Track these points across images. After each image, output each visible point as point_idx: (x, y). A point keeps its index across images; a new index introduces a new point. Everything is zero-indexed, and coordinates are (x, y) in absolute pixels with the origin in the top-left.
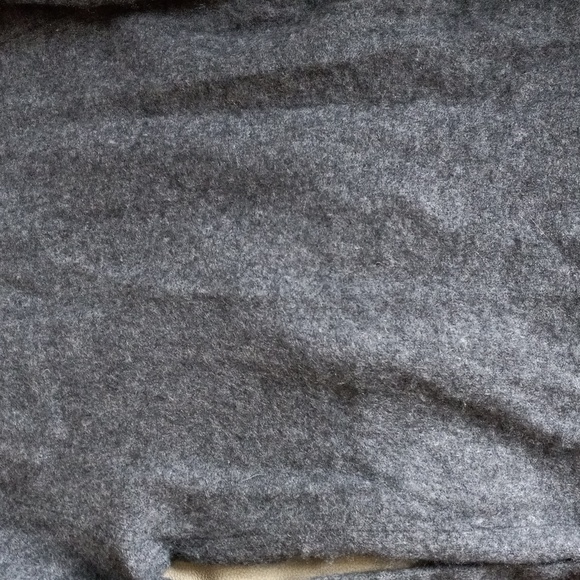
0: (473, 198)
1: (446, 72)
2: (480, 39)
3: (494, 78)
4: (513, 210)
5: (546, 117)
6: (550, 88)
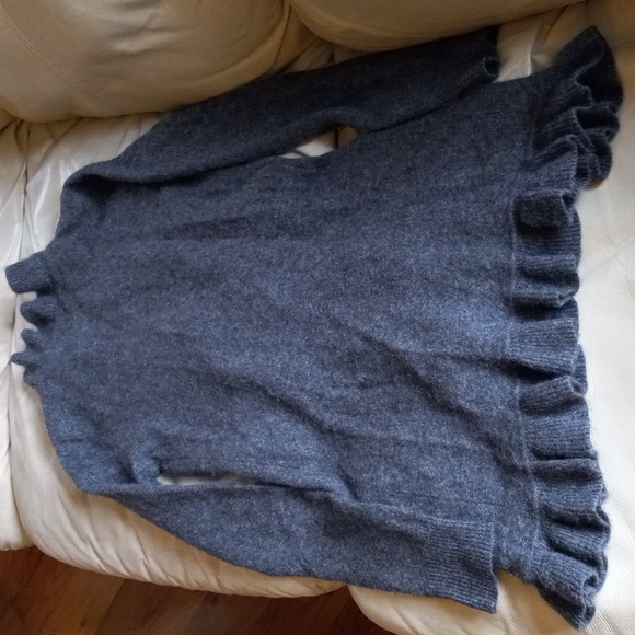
0: (293, 291)
1: (289, 224)
2: (307, 206)
3: (314, 226)
4: (310, 298)
5: (332, 250)
6: (340, 233)
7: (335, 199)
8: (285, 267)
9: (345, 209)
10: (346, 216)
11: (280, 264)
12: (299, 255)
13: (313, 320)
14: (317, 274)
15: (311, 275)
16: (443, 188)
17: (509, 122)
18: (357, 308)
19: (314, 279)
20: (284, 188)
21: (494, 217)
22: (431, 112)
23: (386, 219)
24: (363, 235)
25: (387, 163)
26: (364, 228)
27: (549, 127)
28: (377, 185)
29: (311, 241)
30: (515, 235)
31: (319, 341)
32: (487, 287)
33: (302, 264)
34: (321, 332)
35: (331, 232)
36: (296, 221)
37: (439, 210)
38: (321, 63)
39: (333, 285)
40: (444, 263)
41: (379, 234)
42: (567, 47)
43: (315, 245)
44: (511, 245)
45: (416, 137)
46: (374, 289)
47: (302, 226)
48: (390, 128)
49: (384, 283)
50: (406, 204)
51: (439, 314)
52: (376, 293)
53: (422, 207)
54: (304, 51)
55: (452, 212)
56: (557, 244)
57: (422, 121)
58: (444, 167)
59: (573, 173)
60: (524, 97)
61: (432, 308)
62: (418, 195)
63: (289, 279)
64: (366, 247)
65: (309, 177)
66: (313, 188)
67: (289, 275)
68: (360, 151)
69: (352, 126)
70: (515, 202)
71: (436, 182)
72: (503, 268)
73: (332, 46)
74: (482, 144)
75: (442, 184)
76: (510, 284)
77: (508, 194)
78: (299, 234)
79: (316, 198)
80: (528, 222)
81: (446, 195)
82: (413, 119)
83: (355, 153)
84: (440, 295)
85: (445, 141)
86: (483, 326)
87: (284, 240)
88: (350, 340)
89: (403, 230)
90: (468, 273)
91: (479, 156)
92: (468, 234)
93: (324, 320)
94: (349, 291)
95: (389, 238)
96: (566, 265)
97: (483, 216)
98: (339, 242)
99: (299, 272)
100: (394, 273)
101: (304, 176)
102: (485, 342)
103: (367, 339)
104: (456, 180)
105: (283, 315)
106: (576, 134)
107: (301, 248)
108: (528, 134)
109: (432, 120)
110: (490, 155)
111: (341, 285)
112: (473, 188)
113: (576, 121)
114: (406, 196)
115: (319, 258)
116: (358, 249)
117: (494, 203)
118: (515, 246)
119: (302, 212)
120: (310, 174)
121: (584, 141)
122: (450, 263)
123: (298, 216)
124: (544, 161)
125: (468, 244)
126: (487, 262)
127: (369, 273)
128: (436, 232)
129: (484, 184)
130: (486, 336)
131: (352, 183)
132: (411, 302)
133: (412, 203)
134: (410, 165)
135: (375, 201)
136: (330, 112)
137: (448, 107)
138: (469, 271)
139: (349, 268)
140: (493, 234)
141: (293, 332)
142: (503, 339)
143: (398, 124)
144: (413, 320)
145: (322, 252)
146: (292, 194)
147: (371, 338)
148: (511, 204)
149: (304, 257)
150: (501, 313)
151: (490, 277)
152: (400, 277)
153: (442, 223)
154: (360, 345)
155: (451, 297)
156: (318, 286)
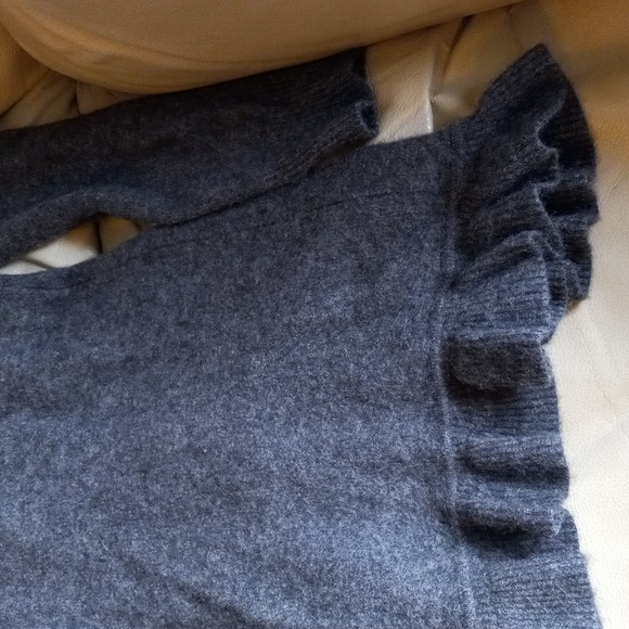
0: (49, 513)
1: (30, 391)
2: (60, 359)
3: (77, 392)
4: (82, 526)
5: (114, 434)
6: (125, 402)
7: (112, 344)
8: (30, 470)
9: (129, 359)
10: (133, 372)
11: (20, 466)
12: (54, 446)
13: (93, 565)
14: (90, 480)
15: (81, 483)
16: (308, 323)
17: (409, 209)
18: (173, 542)
19: (86, 488)
20: (14, 328)
21: (407, 374)
22: (266, 193)
23: (210, 377)
24: (172, 406)
25: (198, 279)
26: (169, 392)
27: (487, 218)
28: (185, 317)
29: (74, 419)
30: (444, 401)
31: (109, 602)
32: (407, 491)
33: (61, 462)
34: (110, 586)
35: (109, 400)
36: (42, 385)
37: (304, 359)
38: (57, 112)
39: (124, 498)
40: (328, 455)
41: (201, 405)
42: (500, 80)
43: (80, 425)
44: (439, 418)
45: (244, 235)
46: (203, 504)
47: (54, 393)
48: (195, 220)
49: (221, 495)
50: (244, 352)
51: (331, 550)
52: (208, 512)
53: (274, 355)
54: (26, 93)
55: (329, 364)
56: (519, 413)
57: (252, 209)
58: (304, 286)
59: (546, 298)
60: (431, 168)
61: (314, 537)
62: (264, 335)
63: (38, 493)
64: (179, 429)
65: (58, 305)
66: (67, 324)
67: (38, 484)
68: (148, 259)
69: (127, 217)
70: (443, 347)
71: (295, 313)
72: (433, 459)
73: (72, 84)
74: (365, 246)
75: (303, 316)
76: (448, 486)
77: (429, 333)
78: (49, 406)
79: (76, 344)
80: (471, 381)
81: (312, 332)
82: (236, 205)
83: (138, 264)
84: (326, 511)
85: (301, 242)
86: (417, 571)
87: (22, 419)
88: (166, 600)
89: (245, 396)
90: (372, 468)
91: (361, 266)
92: (363, 401)
93: (114, 563)
94: (156, 509)
95: (221, 411)
96: (549, 455)
97: (388, 371)
98: (126, 420)
99: (56, 478)
100: (239, 477)
101: (47, 302)
102: (430, 605)
103: (200, 600)
104: (327, 309)
105: (34, 559)
106: (539, 229)
107: (55, 432)
108: (445, 227)
109: (270, 206)
110: (380, 265)
111: (139, 498)
112: (359, 319)
113: (541, 208)
114: (241, 336)
115: (93, 450)
116: (165, 433)
117: (405, 347)
118: (447, 418)
119: (52, 371)
120: (58, 299)
121: (553, 240)
122: (339, 454)
123: (44, 377)
124: (486, 276)
125: (366, 418)
126: (402, 449)
127: (190, 476)
128: (306, 398)
129: (377, 314)
130: (428, 593)
131: (139, 314)
132: (276, 527)
133: (255, 349)
134: (241, 282)
135: (185, 345)
136: (85, 194)
137: (296, 186)
138: (374, 466)
139: (150, 466)
140: (406, 400)
141: (56, 588)
142: (461, 599)
143: (212, 212)
144: (284, 564)
145: (97, 439)
146: (28, 338)
147: (207, 599)
148: (437, 350)
149: (63, 449)
150: (439, 538)
151: (409, 473)
152: (251, 484)
153: (314, 383)
154: (187, 610)
155: (345, 513)
156: (96, 503)
